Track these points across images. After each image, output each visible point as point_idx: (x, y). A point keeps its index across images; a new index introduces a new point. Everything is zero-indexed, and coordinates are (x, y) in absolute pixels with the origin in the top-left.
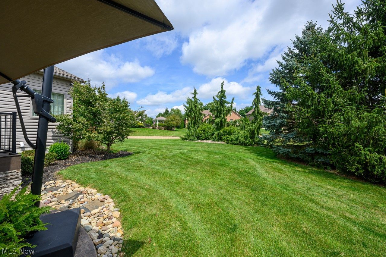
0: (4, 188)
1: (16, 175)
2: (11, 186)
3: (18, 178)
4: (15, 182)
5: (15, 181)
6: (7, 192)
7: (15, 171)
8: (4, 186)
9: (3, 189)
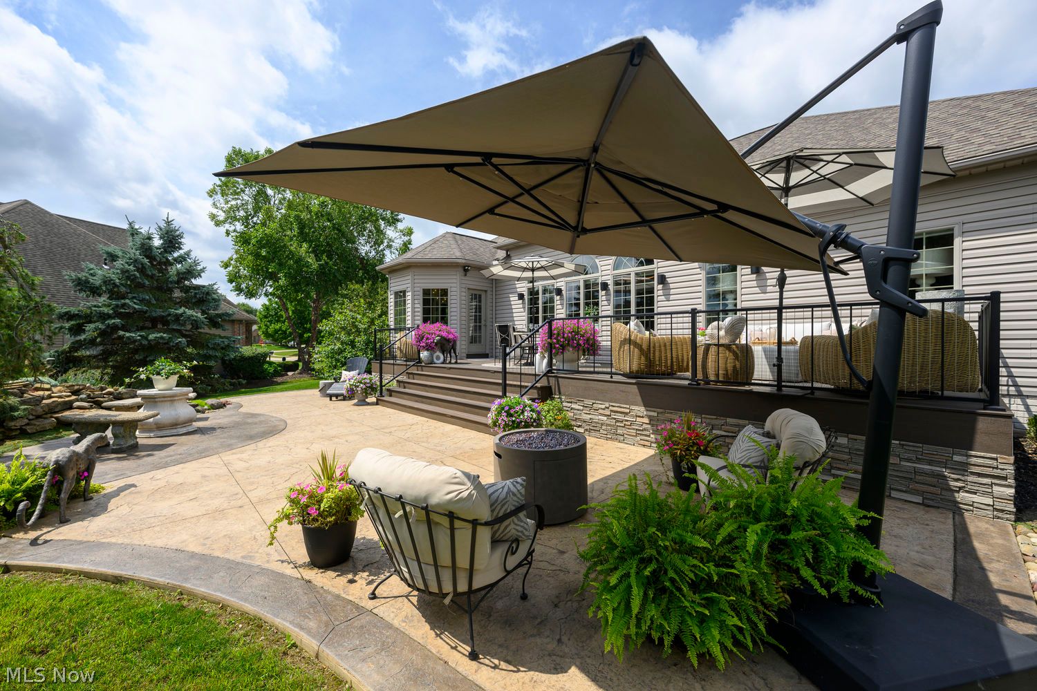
0: (967, 492)
1: (997, 468)
2: (984, 494)
3: (1005, 478)
4: (995, 488)
5: (996, 484)
6: (972, 506)
7: (994, 456)
8: (964, 487)
9: (963, 494)
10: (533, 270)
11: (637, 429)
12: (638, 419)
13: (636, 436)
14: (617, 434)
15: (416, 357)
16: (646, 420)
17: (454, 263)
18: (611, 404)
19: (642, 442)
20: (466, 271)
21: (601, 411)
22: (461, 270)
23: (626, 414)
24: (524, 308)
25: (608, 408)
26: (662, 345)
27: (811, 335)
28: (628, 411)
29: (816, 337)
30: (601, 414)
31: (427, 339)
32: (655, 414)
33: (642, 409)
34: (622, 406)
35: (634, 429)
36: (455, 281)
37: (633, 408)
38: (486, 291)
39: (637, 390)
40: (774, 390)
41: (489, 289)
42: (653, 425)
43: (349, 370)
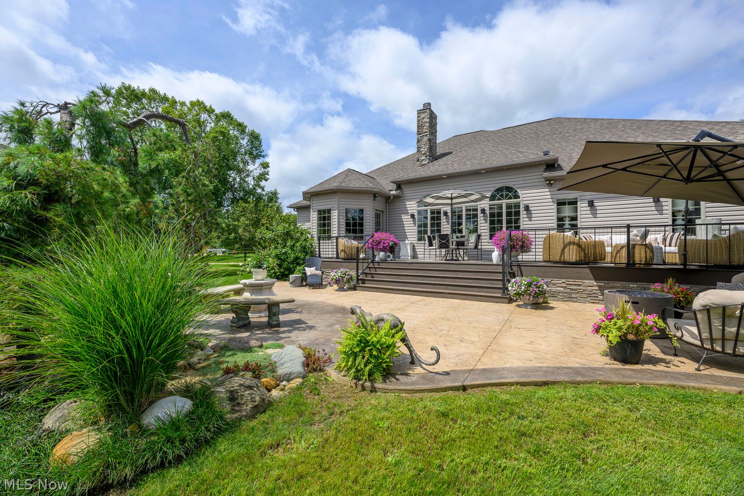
10: (452, 199)
11: (588, 294)
12: (589, 288)
13: (587, 298)
14: (571, 298)
15: (355, 257)
16: (597, 288)
17: (369, 191)
18: (567, 280)
19: (592, 301)
20: (375, 196)
21: (558, 285)
22: (372, 196)
23: (580, 285)
24: (415, 224)
25: (565, 283)
26: (592, 245)
27: (706, 239)
28: (581, 283)
29: (709, 240)
30: (559, 287)
31: (384, 243)
32: (603, 284)
33: (594, 281)
34: (576, 280)
35: (585, 294)
36: (368, 204)
37: (585, 281)
38: (383, 212)
39: (589, 271)
40: (682, 267)
41: (385, 210)
42: (600, 290)
43: (310, 266)
